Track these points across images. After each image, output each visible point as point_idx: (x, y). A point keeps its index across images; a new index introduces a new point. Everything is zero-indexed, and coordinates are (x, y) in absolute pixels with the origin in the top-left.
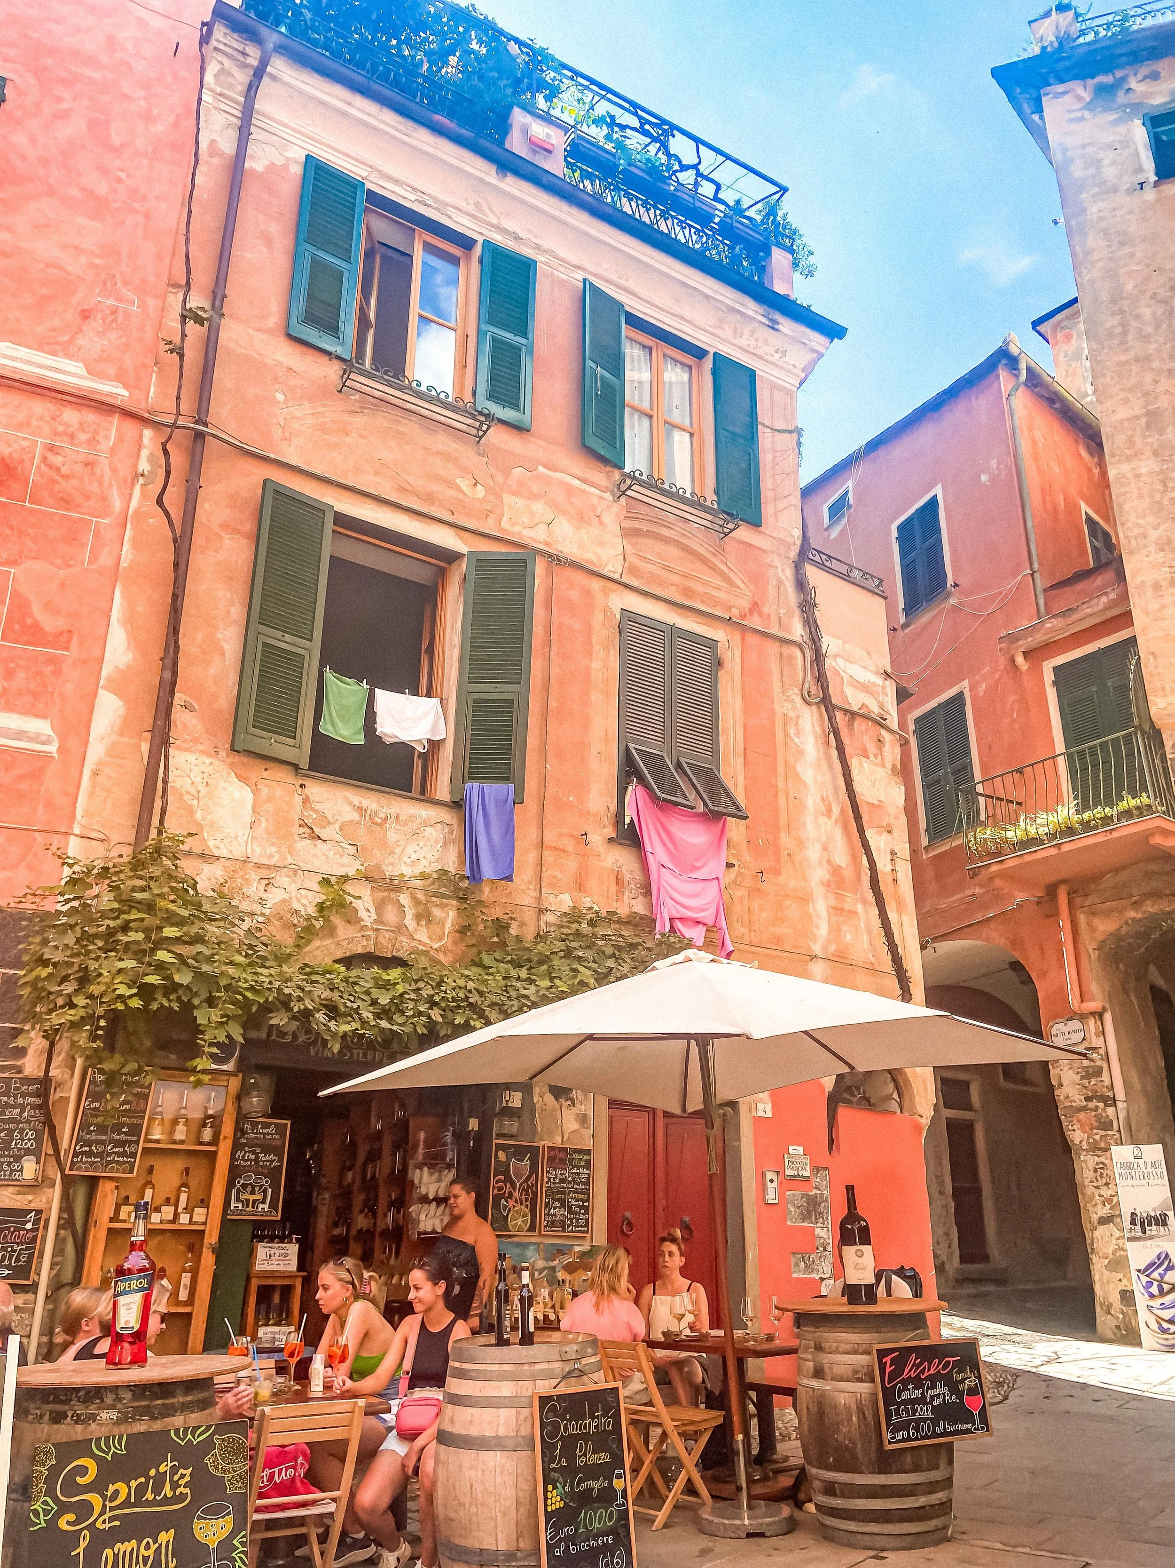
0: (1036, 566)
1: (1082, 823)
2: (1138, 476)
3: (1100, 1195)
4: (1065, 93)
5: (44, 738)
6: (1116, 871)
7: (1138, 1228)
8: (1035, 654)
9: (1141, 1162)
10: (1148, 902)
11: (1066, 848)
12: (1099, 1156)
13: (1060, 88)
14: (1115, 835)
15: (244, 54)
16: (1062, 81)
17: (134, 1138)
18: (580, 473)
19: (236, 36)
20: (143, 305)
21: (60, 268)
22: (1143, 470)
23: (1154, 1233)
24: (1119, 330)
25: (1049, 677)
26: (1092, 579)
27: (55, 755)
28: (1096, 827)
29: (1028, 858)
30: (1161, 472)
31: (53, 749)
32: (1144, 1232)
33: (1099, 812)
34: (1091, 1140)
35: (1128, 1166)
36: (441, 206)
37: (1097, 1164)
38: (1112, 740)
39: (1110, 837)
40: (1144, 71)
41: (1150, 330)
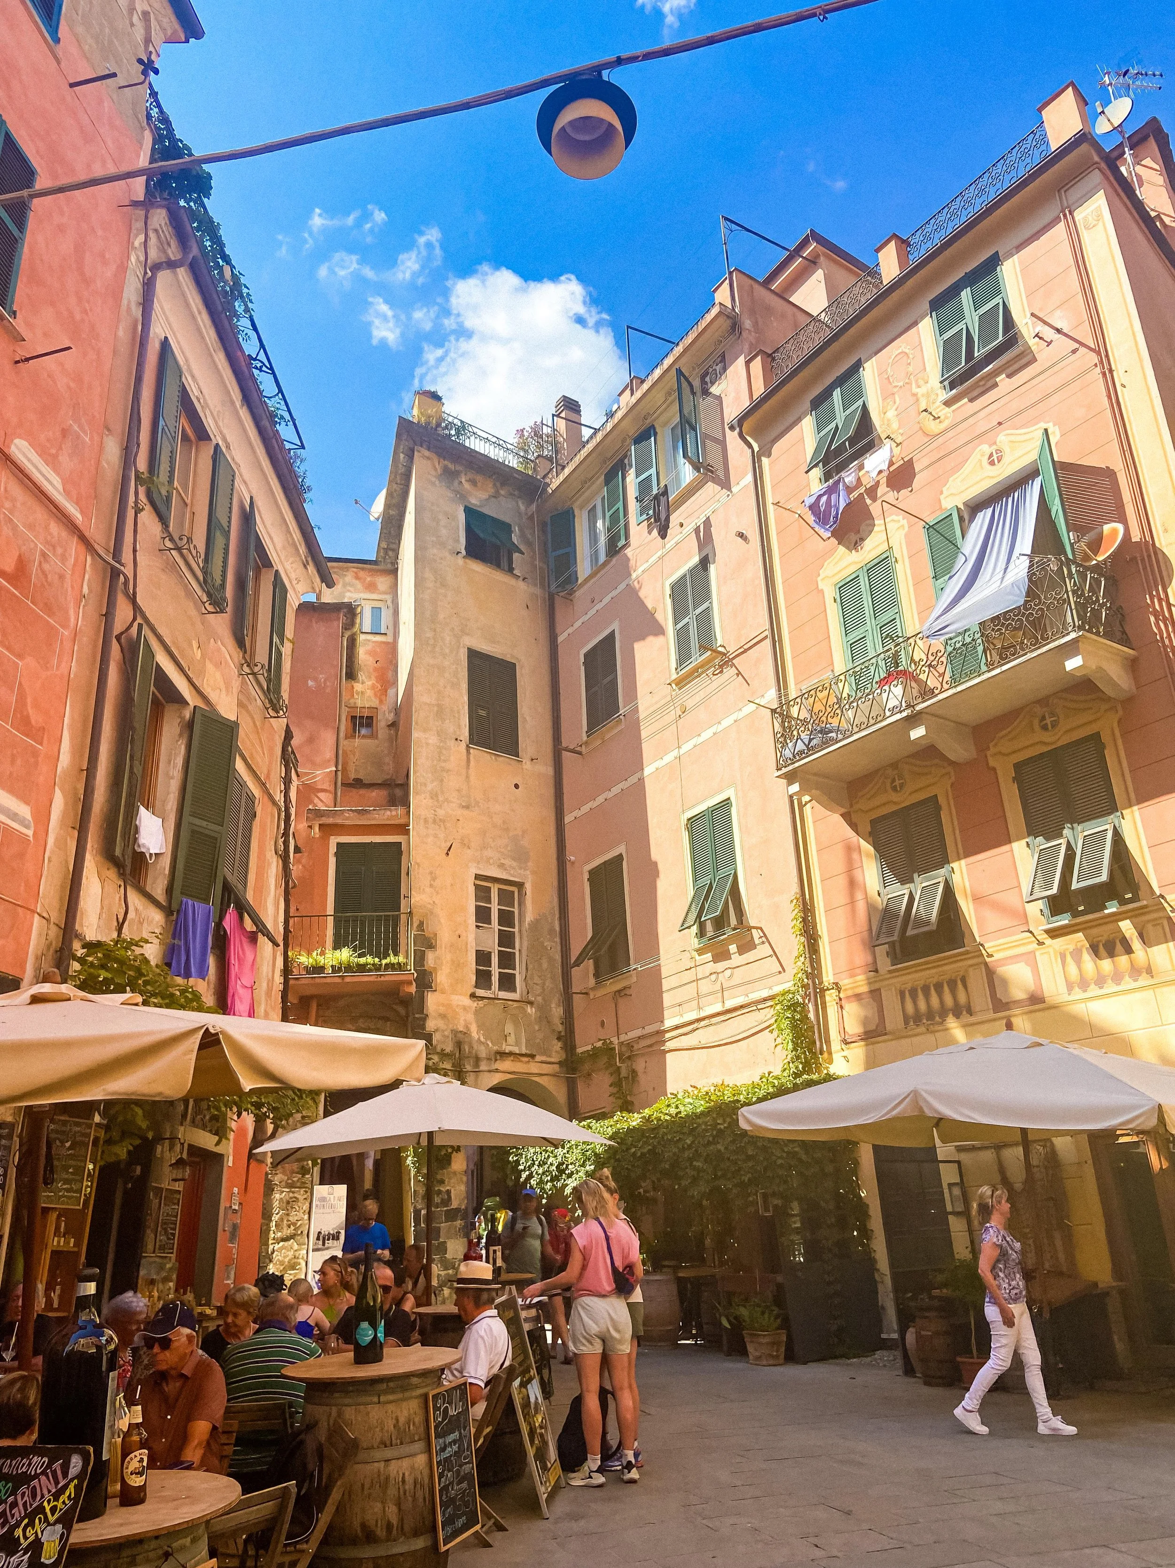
0: (340, 767)
1: (358, 965)
2: (427, 744)
3: (288, 1221)
4: (428, 458)
5: (27, 822)
6: (351, 995)
7: (321, 1242)
8: (328, 829)
9: (332, 1197)
10: (361, 1020)
11: (348, 980)
12: (293, 1192)
13: (427, 453)
14: (383, 979)
15: (169, 244)
16: (429, 449)
17: (77, 1177)
18: (231, 652)
19: (170, 229)
20: (91, 439)
21: (55, 383)
22: (430, 741)
23: (330, 1245)
24: (431, 642)
25: (333, 849)
26: (369, 790)
27: (31, 839)
28: (370, 970)
29: (318, 981)
30: (439, 747)
31: (30, 833)
32: (324, 1244)
33: (369, 959)
34: (290, 1181)
35: (323, 1199)
36: (205, 406)
37: (291, 1198)
38: (393, 916)
39: (379, 979)
40: (470, 475)
41: (447, 651)
